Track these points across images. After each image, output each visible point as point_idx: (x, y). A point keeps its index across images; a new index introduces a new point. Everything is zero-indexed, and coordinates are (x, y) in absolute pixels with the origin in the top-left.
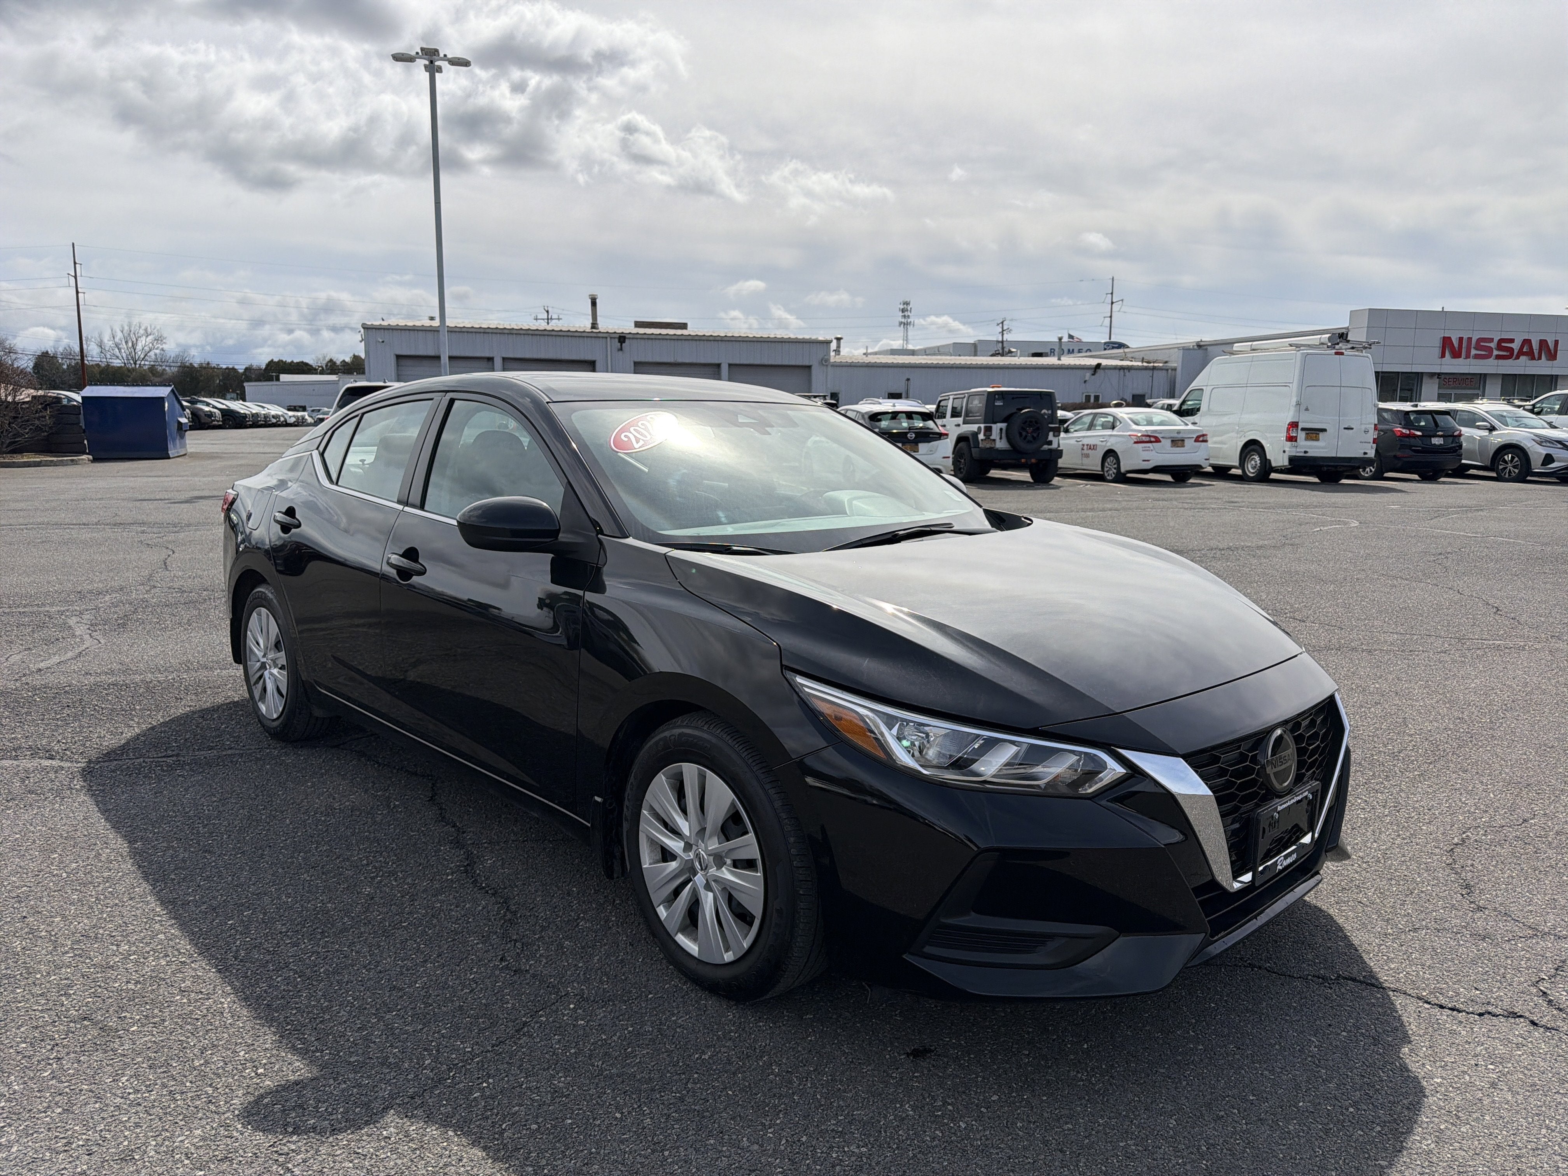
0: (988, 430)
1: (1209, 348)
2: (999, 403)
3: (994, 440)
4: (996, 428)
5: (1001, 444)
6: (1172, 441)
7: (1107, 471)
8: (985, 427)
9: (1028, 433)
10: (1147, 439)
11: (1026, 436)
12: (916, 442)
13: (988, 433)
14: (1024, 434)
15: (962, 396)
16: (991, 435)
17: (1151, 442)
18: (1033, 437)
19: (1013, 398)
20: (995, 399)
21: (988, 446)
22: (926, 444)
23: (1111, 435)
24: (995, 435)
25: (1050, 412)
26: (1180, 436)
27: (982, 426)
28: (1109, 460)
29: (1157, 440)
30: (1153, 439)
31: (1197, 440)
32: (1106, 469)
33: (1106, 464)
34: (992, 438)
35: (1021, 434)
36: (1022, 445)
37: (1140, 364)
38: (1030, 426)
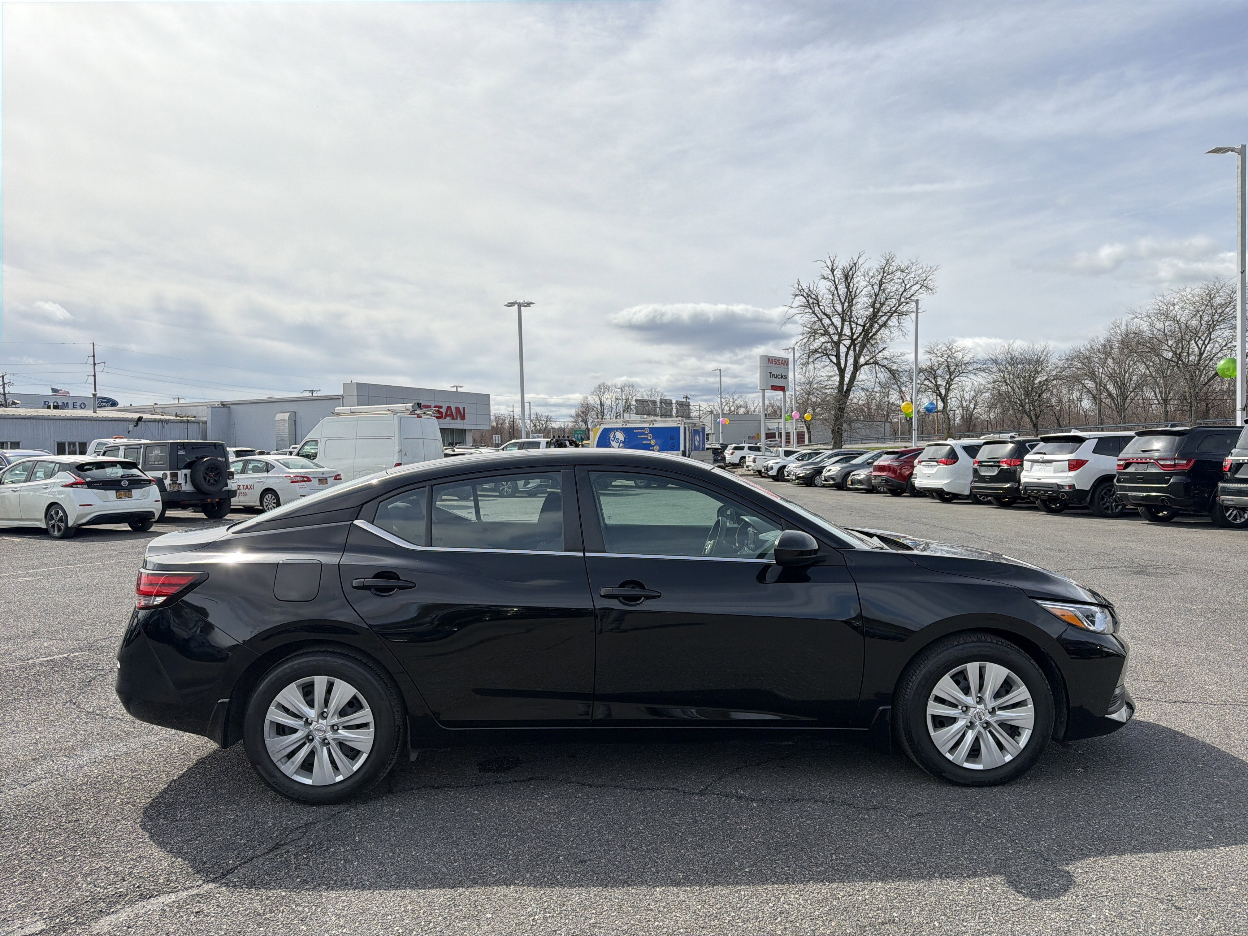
0: (174, 476)
1: (231, 406)
2: (181, 453)
3: (180, 484)
4: (181, 473)
5: (187, 487)
6: (319, 480)
7: (267, 506)
8: (171, 474)
9: (210, 477)
10: (301, 479)
11: (209, 480)
12: (129, 489)
13: (174, 479)
14: (208, 478)
15: (139, 446)
16: (177, 480)
17: (305, 481)
18: (215, 480)
19: (193, 448)
20: (178, 449)
21: (176, 489)
22: (139, 490)
23: (267, 477)
24: (181, 480)
25: (224, 459)
26: (325, 476)
27: (168, 472)
28: (267, 496)
29: (309, 480)
30: (306, 479)
31: (335, 479)
32: (265, 504)
33: (265, 500)
34: (178, 482)
35: (205, 479)
36: (206, 487)
37: (174, 418)
38: (212, 471)
